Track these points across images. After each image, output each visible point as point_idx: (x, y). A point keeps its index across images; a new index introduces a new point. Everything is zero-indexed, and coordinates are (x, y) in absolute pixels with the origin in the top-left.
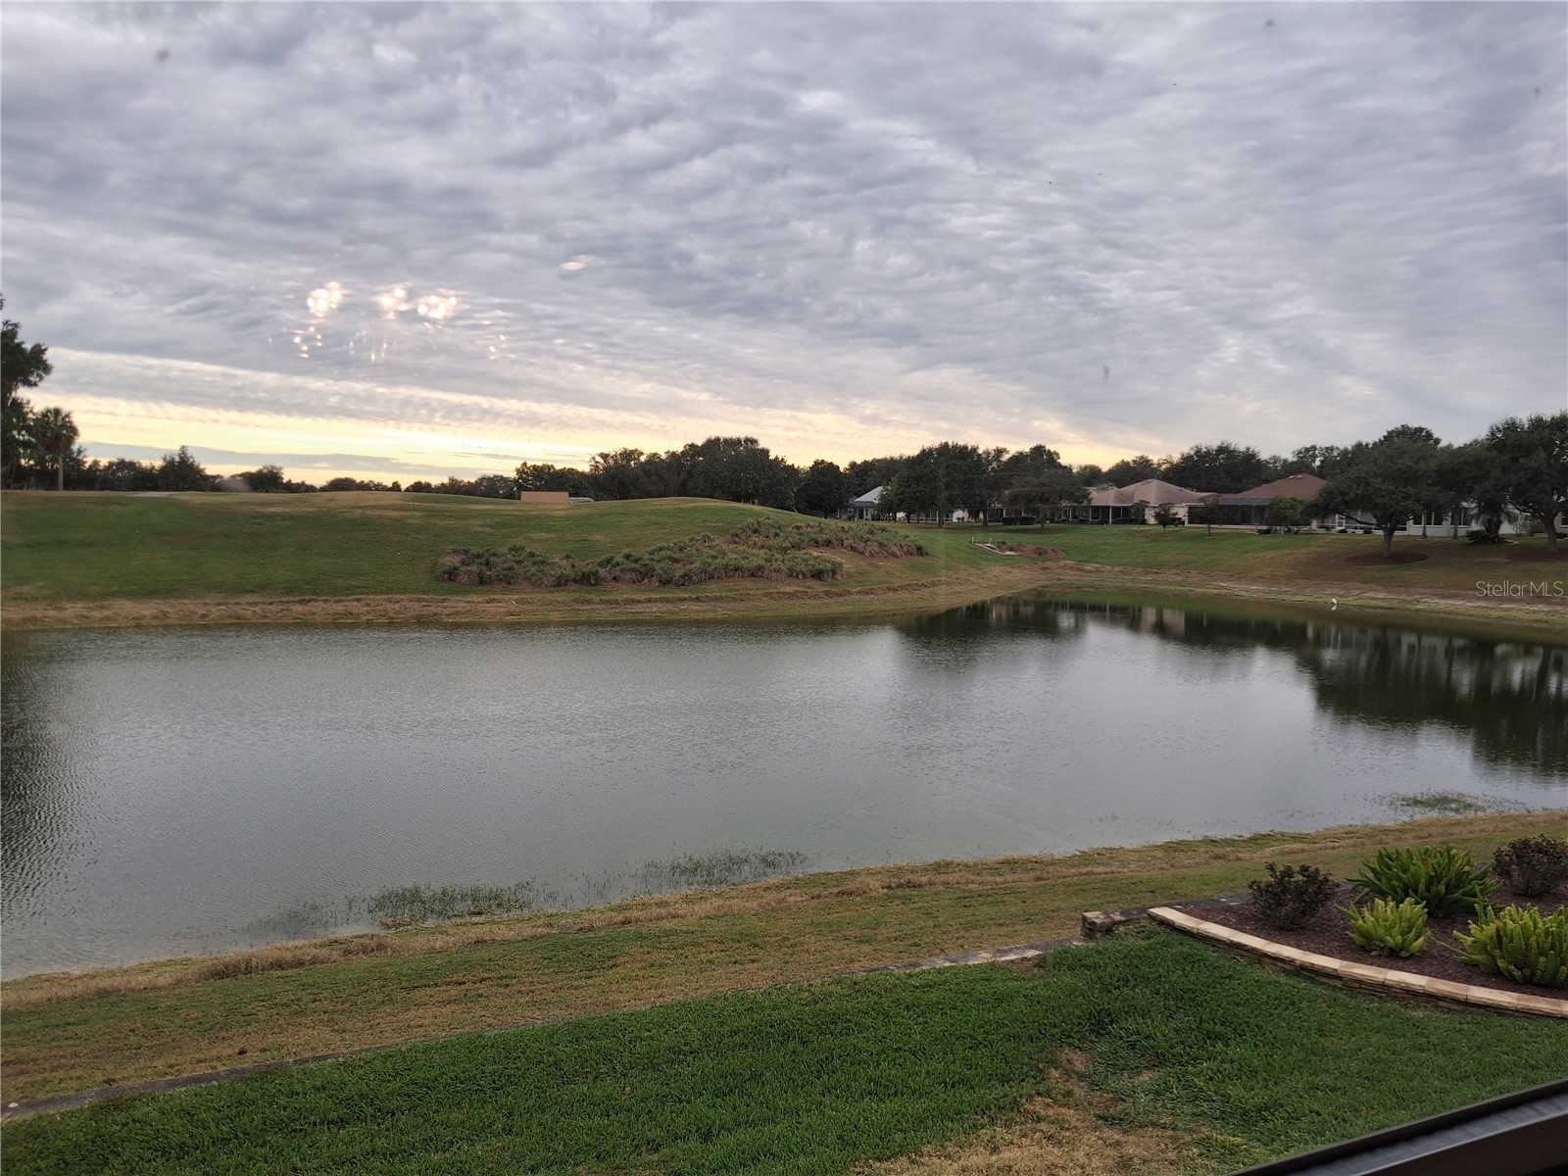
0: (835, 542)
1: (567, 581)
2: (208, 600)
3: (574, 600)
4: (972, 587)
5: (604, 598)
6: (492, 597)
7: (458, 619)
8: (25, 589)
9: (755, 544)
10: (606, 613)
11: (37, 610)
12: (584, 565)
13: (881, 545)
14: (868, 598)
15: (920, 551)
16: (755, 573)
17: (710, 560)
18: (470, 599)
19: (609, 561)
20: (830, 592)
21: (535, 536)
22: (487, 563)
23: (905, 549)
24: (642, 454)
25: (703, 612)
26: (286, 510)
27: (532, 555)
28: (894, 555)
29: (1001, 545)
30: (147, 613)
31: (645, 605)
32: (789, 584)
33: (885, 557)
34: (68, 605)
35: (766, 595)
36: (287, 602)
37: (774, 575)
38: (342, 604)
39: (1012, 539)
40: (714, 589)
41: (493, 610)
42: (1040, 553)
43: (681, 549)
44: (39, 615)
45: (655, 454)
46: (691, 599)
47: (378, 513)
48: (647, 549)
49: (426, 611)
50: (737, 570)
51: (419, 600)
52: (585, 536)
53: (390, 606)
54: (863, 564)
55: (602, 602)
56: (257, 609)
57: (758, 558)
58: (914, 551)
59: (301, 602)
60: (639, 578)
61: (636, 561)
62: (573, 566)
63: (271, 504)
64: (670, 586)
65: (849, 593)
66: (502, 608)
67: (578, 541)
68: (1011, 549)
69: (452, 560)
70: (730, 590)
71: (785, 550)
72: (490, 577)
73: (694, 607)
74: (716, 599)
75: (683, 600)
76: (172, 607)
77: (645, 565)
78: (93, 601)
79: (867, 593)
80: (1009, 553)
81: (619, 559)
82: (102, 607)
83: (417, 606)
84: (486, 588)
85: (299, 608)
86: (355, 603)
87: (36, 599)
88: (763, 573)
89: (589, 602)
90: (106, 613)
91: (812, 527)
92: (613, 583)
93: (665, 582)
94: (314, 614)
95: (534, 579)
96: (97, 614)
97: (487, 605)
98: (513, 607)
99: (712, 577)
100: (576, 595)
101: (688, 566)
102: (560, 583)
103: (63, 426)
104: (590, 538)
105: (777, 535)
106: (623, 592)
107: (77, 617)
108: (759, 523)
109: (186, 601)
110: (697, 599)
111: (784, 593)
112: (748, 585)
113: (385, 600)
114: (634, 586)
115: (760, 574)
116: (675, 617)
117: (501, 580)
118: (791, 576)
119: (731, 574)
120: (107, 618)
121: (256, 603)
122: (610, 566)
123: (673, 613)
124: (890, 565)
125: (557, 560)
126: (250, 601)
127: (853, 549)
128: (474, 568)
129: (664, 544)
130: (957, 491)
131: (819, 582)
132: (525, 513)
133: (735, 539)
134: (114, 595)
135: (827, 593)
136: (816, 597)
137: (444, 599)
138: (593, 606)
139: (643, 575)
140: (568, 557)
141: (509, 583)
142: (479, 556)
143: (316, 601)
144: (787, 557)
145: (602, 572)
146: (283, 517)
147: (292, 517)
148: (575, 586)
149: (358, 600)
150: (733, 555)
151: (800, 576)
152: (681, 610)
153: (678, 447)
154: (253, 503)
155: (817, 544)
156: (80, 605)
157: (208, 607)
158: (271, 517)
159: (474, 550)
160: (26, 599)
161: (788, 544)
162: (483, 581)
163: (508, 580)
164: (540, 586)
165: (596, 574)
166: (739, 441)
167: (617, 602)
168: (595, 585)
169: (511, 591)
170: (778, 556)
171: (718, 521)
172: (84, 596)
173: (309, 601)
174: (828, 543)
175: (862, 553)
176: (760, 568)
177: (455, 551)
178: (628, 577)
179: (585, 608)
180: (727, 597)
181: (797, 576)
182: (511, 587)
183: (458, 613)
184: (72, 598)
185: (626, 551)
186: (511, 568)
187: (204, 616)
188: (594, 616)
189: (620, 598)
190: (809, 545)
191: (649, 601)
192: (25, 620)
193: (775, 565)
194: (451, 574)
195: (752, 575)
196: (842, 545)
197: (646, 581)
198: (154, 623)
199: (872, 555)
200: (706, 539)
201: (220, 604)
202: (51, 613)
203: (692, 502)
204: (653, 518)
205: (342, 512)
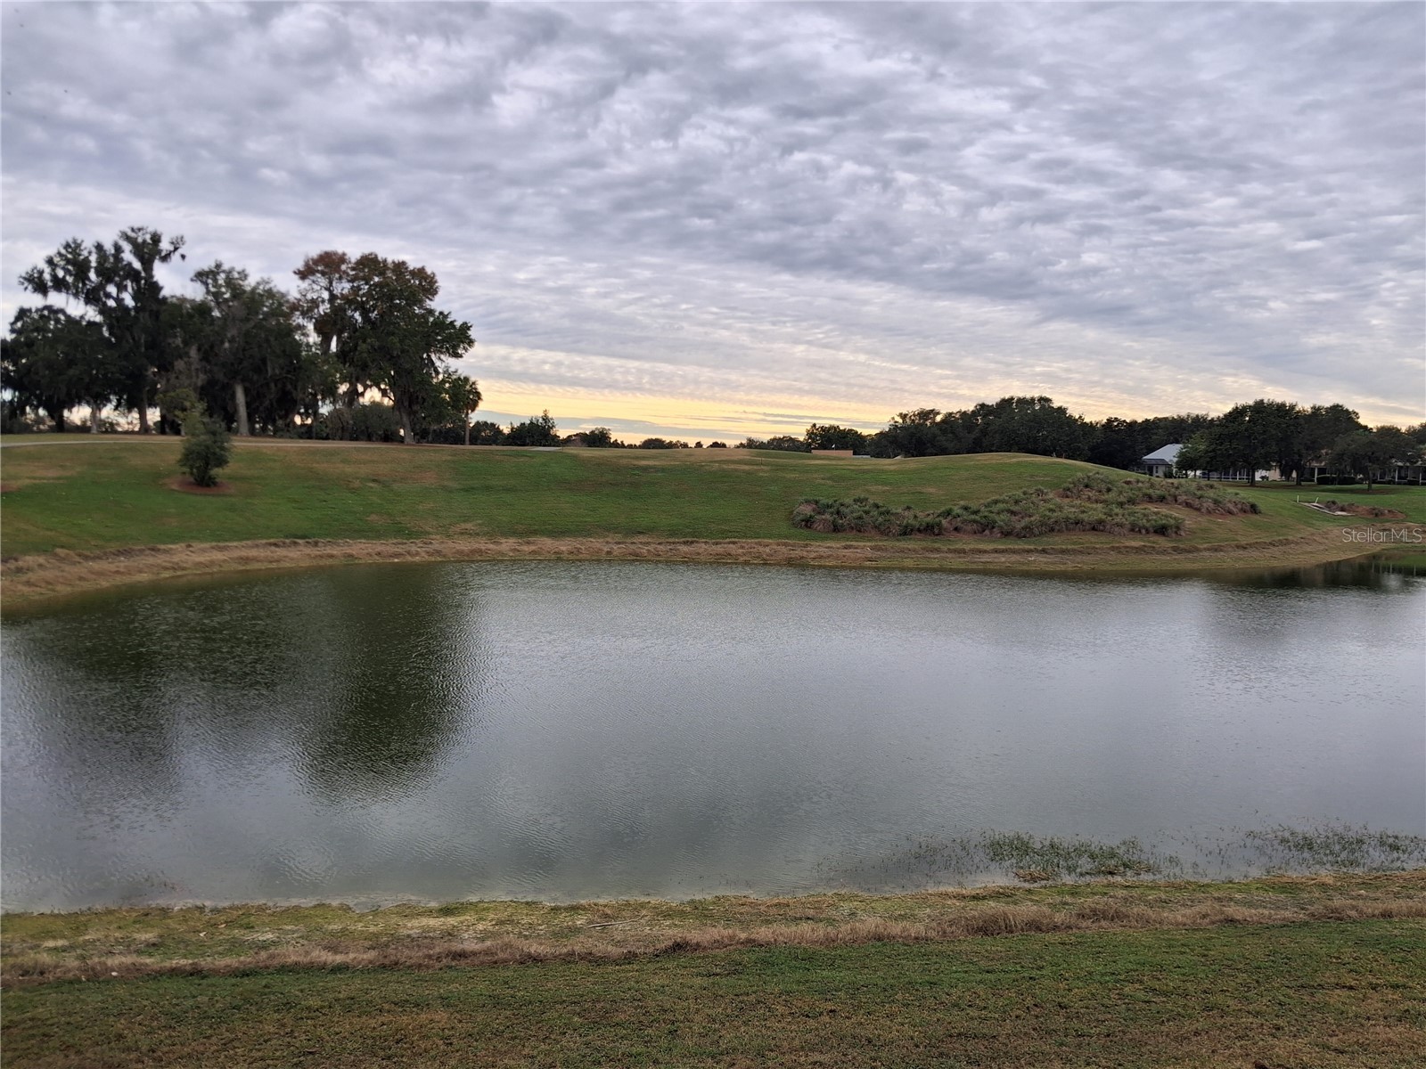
0: (1169, 498)
1: (912, 530)
2: (609, 540)
3: (923, 549)
4: (1322, 548)
5: (951, 547)
6: (848, 543)
7: (823, 562)
8: (469, 526)
9: (1089, 498)
10: (957, 562)
11: (480, 543)
12: (925, 516)
13: (1216, 502)
14: (1220, 554)
15: (1254, 509)
16: (1097, 527)
17: (1047, 513)
18: (828, 545)
19: (948, 513)
20: (1178, 548)
21: (873, 488)
22: (838, 513)
23: (1239, 506)
24: (938, 413)
25: (1052, 563)
26: (657, 463)
27: (877, 506)
28: (1230, 512)
29: (1331, 505)
30: (564, 548)
31: (993, 555)
32: (1134, 539)
33: (1222, 514)
34: (503, 540)
35: (1113, 548)
36: (674, 543)
37: (1116, 529)
38: (720, 546)
39: (1343, 499)
40: (1058, 541)
41: (852, 555)
42: (1376, 514)
43: (1017, 502)
44: (483, 548)
45: (951, 414)
46: (1036, 551)
47: (732, 467)
48: (982, 501)
49: (793, 554)
50: (1077, 523)
51: (786, 545)
52: (919, 489)
53: (761, 549)
54: (1204, 521)
55: (950, 551)
56: (651, 548)
57: (1096, 512)
58: (1248, 508)
59: (685, 543)
60: (980, 530)
61: (976, 512)
62: (915, 517)
63: (644, 458)
64: (1011, 537)
65: (1198, 550)
66: (859, 554)
67: (913, 493)
68: (1342, 510)
69: (807, 510)
70: (1074, 543)
71: (1121, 504)
72: (842, 525)
73: (1042, 558)
74: (1063, 552)
75: (1029, 551)
76: (582, 544)
77: (985, 517)
78: (521, 537)
79: (1216, 550)
80: (1340, 513)
81: (957, 510)
82: (528, 543)
83: (784, 549)
84: (840, 535)
85: (684, 548)
86: (731, 545)
87: (478, 534)
88: (1104, 526)
89: (938, 550)
90: (532, 548)
91: (1143, 482)
92: (955, 533)
93: (1007, 534)
94: (699, 554)
95: (883, 528)
96: (526, 548)
97: (846, 551)
98: (869, 552)
99: (1052, 530)
100: (924, 544)
101: (1027, 519)
102: (906, 532)
103: (470, 392)
104: (924, 490)
105: (1109, 490)
106: (968, 542)
107: (511, 550)
108: (1089, 477)
109: (592, 540)
110: (1044, 551)
111: (1132, 548)
112: (1091, 539)
113: (756, 543)
114: (975, 536)
115: (1101, 528)
116: (1025, 568)
117: (852, 528)
118: (1132, 530)
119: (1071, 526)
120: (533, 552)
121: (648, 543)
122: (950, 518)
123: (1023, 564)
124: (1230, 522)
125: (900, 511)
126: (643, 541)
127: (1188, 505)
128: (827, 516)
129: (1001, 498)
130: (1275, 448)
131: (1164, 538)
132: (857, 468)
133: (1067, 492)
134: (535, 533)
135: (1175, 549)
136: (1164, 552)
137: (807, 544)
138: (942, 555)
139: (985, 527)
140: (909, 508)
141: (860, 531)
142: (829, 506)
143: (697, 542)
144: (1126, 512)
145: (944, 522)
146: (656, 469)
147: (663, 470)
148: (919, 536)
149: (734, 543)
150: (1070, 509)
151: (1143, 531)
152: (1029, 561)
153: (970, 407)
154: (629, 457)
155: (1150, 499)
156: (512, 540)
157: (611, 545)
158: (646, 469)
159: (824, 501)
160: (470, 534)
161: (1122, 499)
162: (836, 529)
163: (859, 528)
164: (887, 535)
165: (939, 524)
166: (1033, 399)
167: (964, 551)
168: (937, 535)
169: (863, 539)
170: (1117, 510)
171: (1046, 475)
172: (513, 533)
173: (692, 542)
174: (1162, 499)
175: (1198, 510)
176: (1101, 522)
177: (808, 502)
178: (969, 528)
179: (936, 556)
180: (1074, 550)
181: (1140, 531)
182: (861, 535)
183: (821, 557)
184: (505, 535)
185: (962, 503)
186: (860, 518)
187: (609, 553)
188: (946, 564)
189: (967, 547)
190: (1143, 501)
191: (996, 551)
192: (473, 552)
193: (1118, 520)
194: (808, 522)
195: (1094, 529)
196: (1176, 501)
197: (987, 532)
198: (571, 557)
199: (1209, 512)
200: (1039, 492)
201: (619, 543)
202: (491, 546)
203: (1014, 457)
204: (981, 472)
205: (702, 466)
